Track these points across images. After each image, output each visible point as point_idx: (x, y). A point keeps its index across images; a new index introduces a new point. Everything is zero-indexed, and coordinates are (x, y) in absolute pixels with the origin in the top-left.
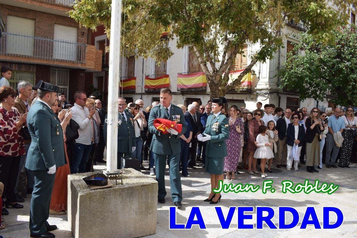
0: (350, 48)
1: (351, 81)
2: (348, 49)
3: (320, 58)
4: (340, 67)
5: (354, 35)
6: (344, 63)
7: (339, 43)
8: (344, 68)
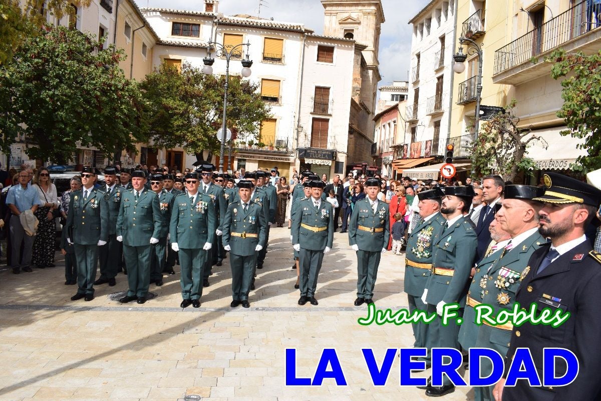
0: (57, 67)
1: (58, 122)
2: (54, 68)
3: (4, 77)
4: (41, 96)
5: (64, 46)
6: (47, 91)
7: (38, 56)
8: (48, 99)
